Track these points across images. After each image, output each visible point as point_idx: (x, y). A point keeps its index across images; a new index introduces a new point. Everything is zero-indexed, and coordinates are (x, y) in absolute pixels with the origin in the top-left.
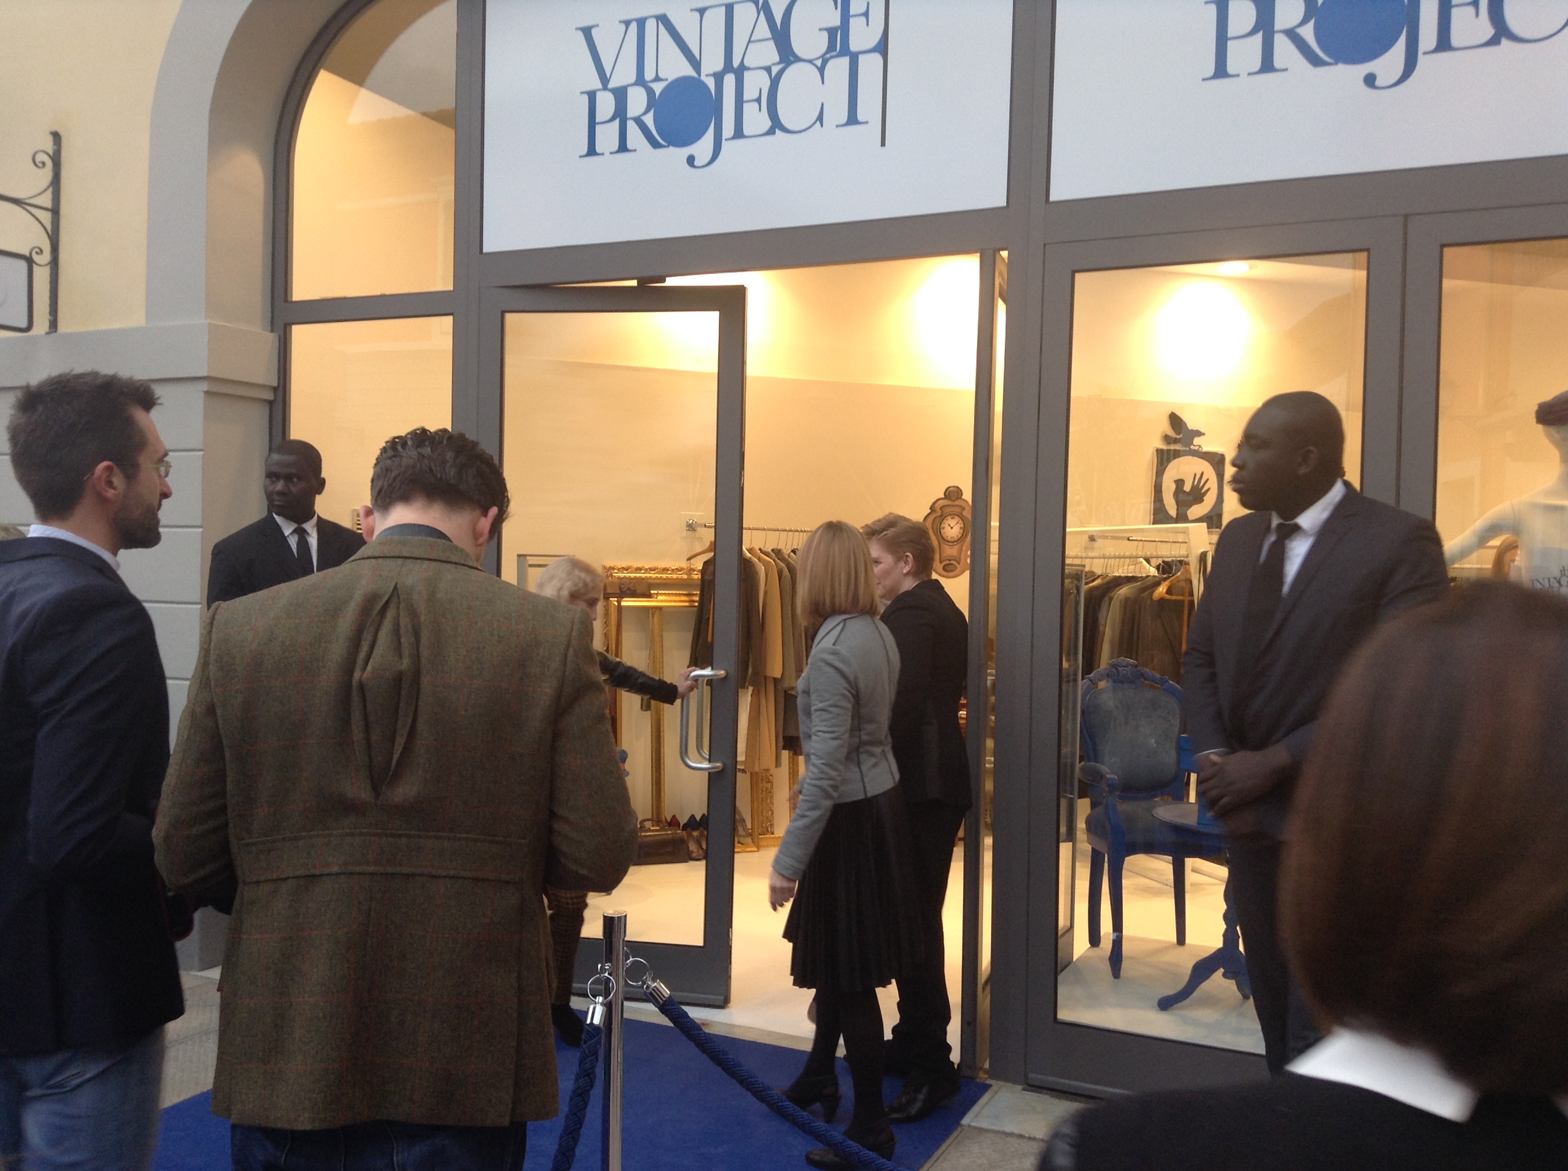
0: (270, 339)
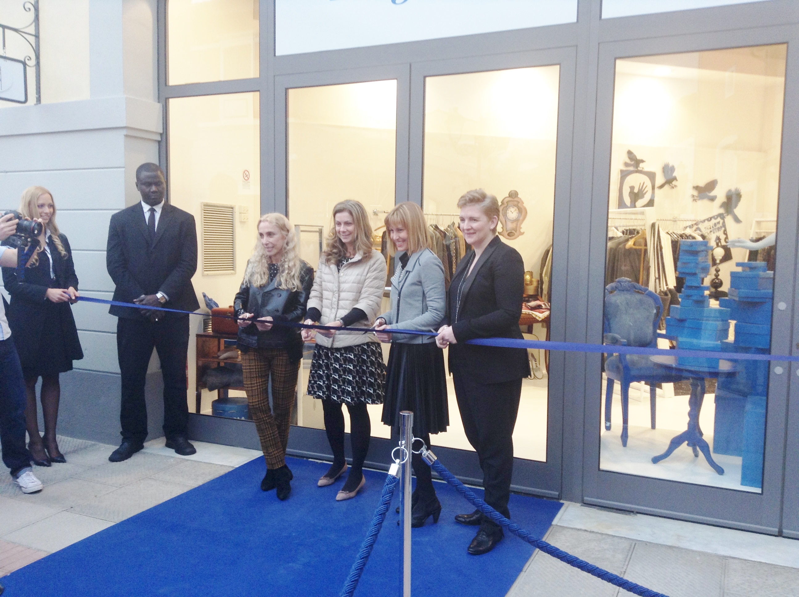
0: (158, 107)
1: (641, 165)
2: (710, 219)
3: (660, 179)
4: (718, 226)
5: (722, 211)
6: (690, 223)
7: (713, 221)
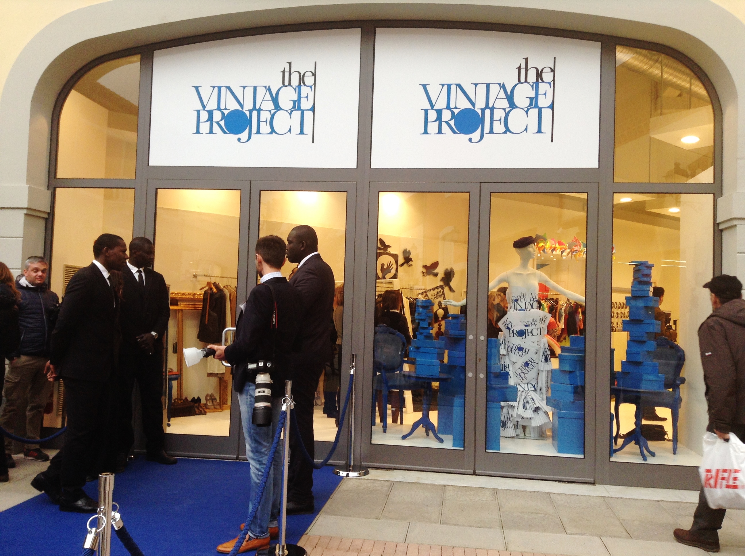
0: (48, 193)
1: (389, 249)
2: (434, 289)
3: (401, 260)
4: (440, 294)
5: (442, 283)
6: (421, 291)
7: (436, 290)
